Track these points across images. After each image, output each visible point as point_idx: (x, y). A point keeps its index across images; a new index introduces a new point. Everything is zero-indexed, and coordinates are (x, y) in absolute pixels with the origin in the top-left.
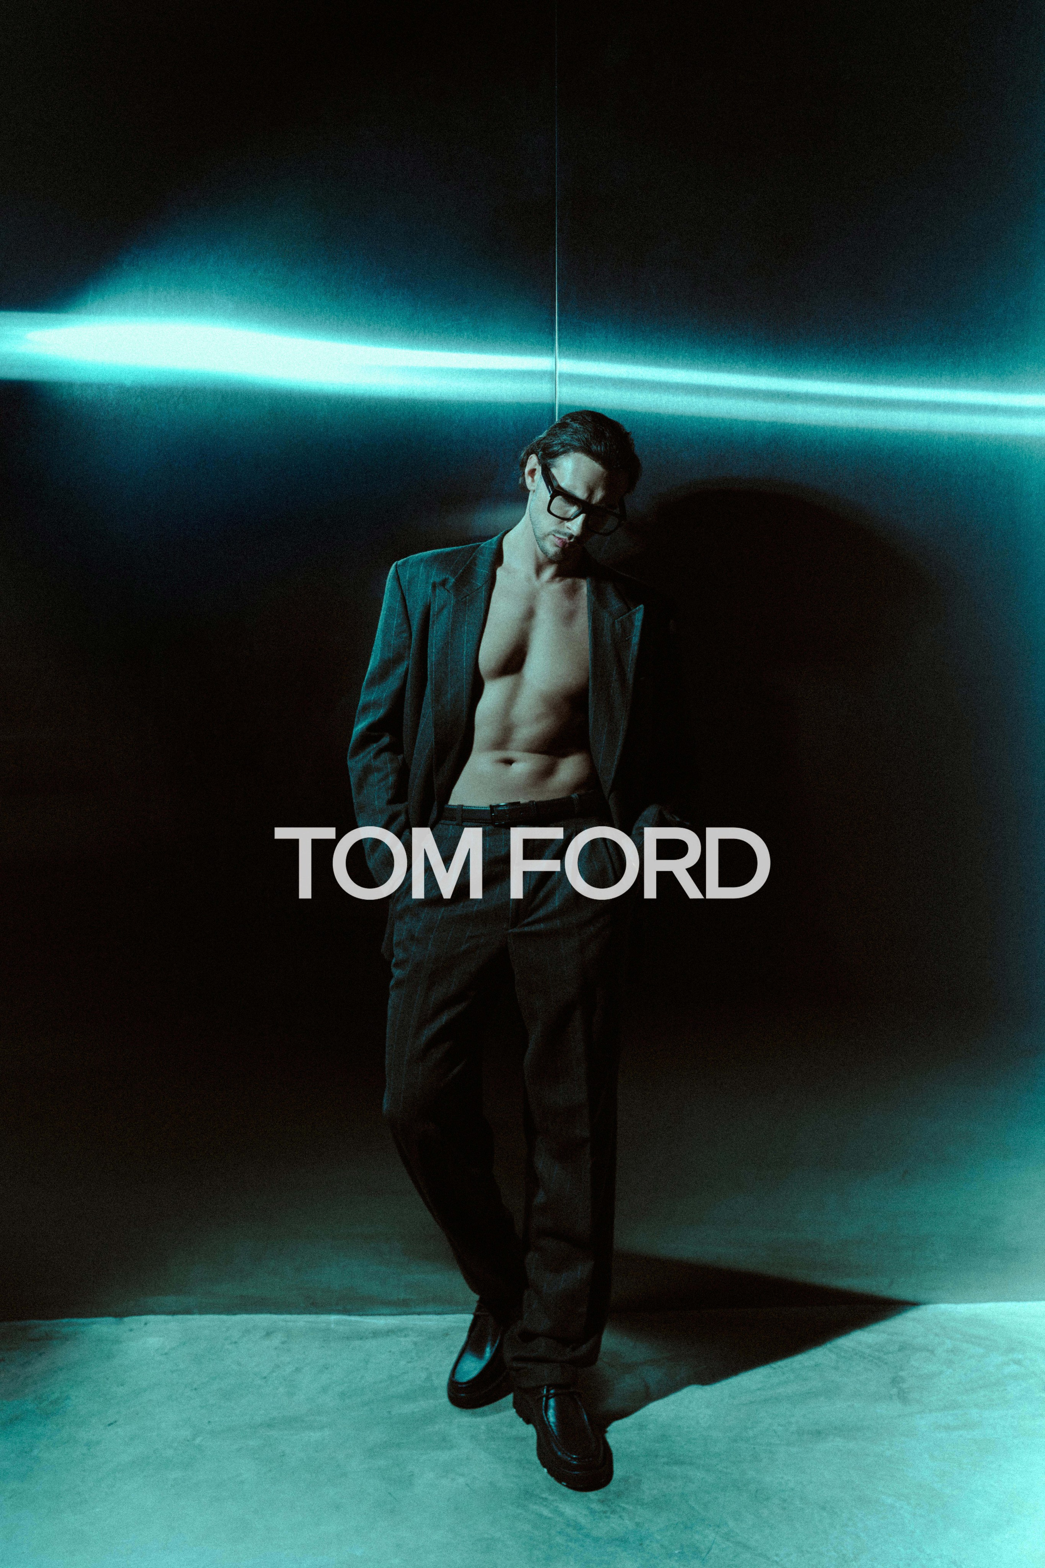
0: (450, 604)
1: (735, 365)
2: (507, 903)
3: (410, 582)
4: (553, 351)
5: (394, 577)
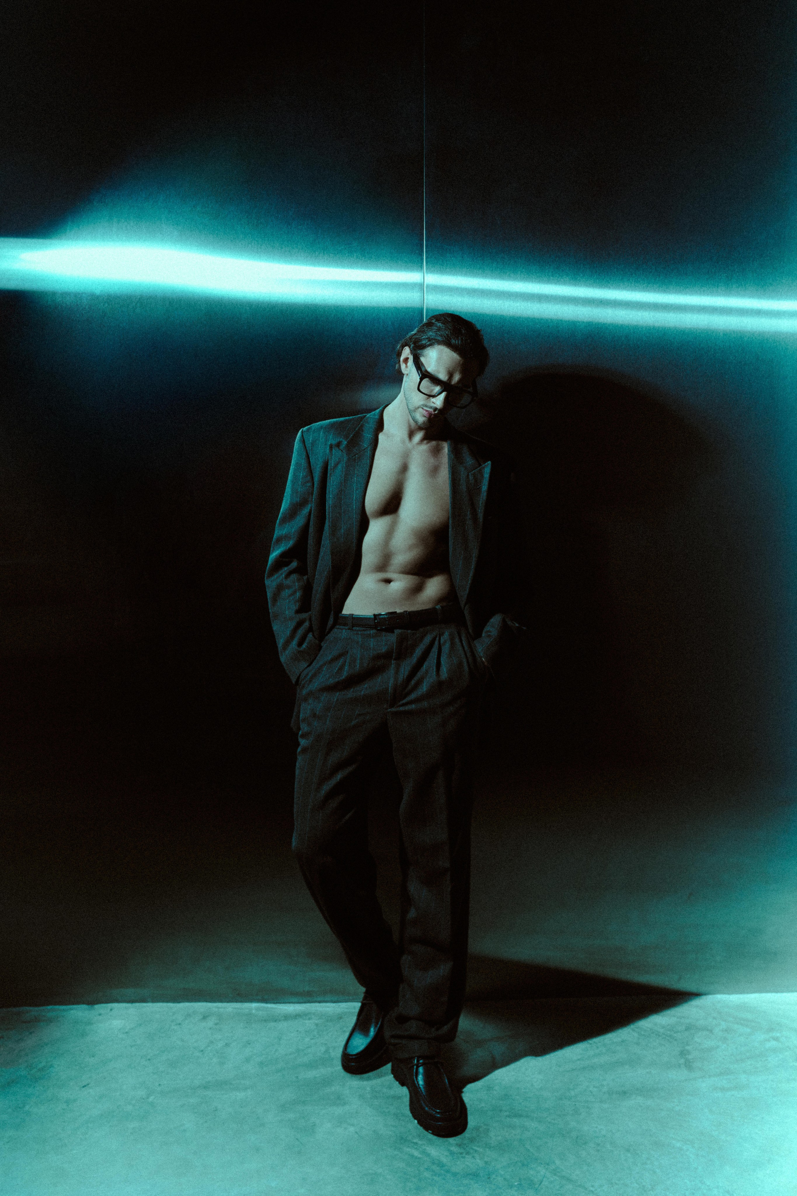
0: (343, 461)
2: (387, 689)
3: (313, 444)
4: (422, 268)
5: (300, 440)
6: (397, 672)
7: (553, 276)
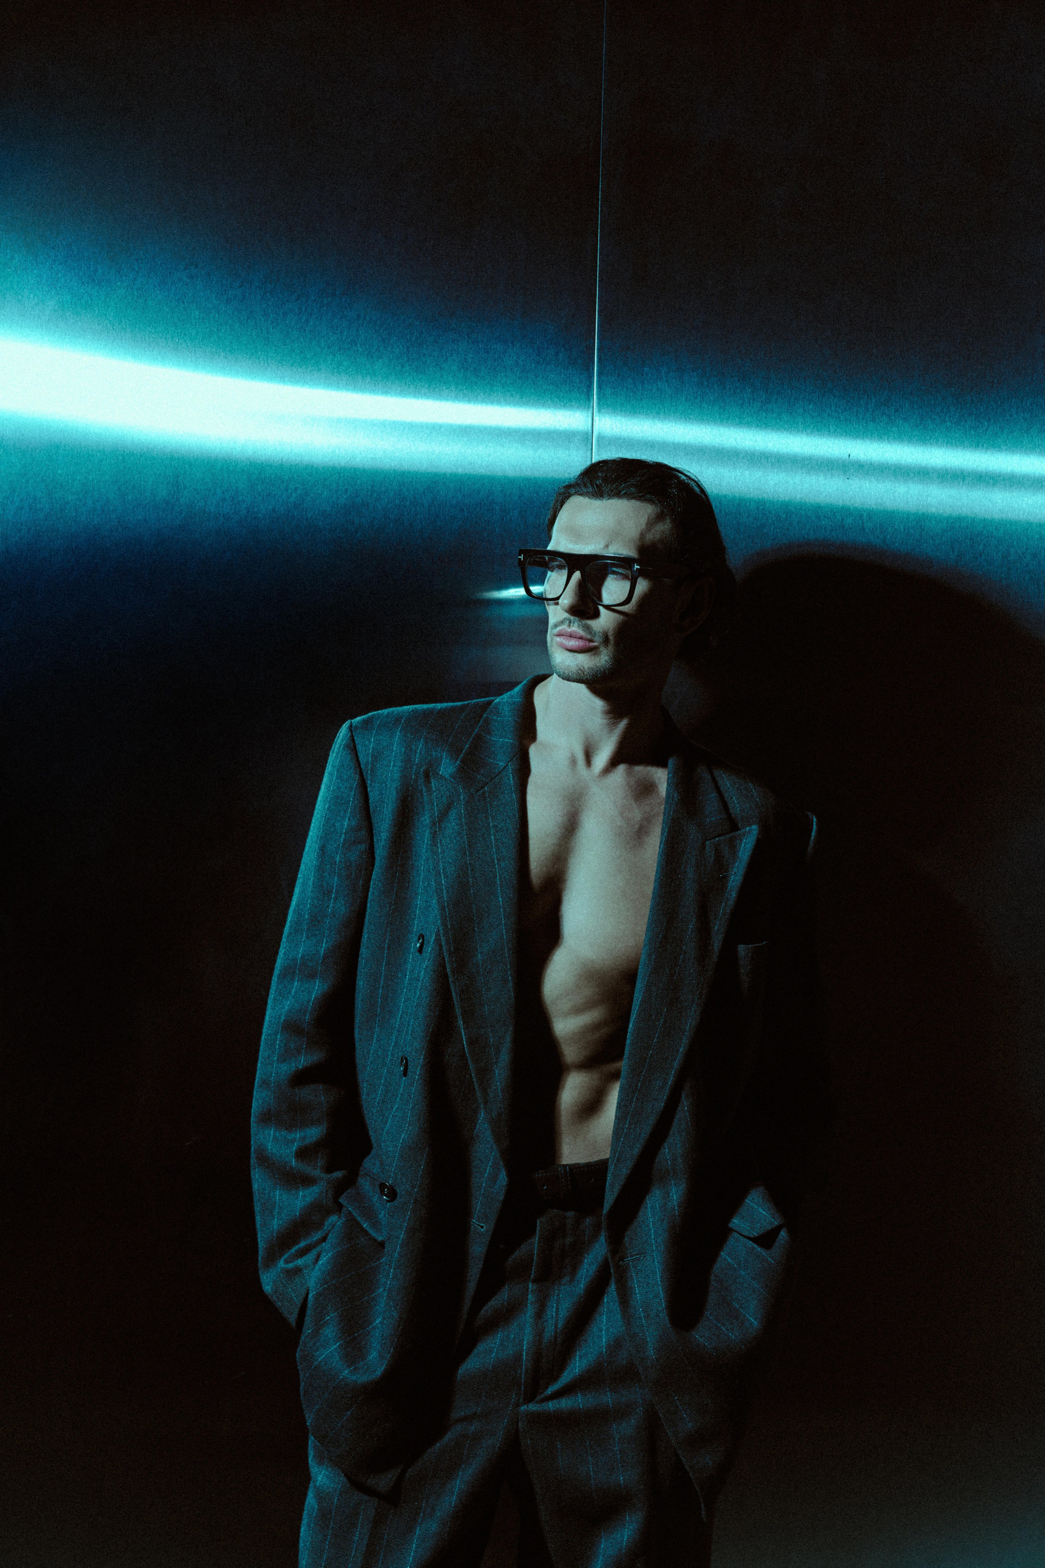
0: (459, 800)
1: (892, 427)
2: (518, 1357)
3: (376, 757)
4: (589, 400)
5: (347, 746)
6: (539, 1314)
7: (874, 420)
